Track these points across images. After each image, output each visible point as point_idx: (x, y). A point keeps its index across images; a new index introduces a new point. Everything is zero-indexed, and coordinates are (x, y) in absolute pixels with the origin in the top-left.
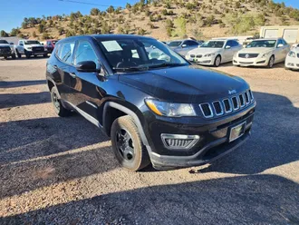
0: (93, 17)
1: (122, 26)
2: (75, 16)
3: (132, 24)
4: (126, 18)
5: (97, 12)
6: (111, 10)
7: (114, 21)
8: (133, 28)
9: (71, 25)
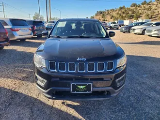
0: (131, 8)
1: (149, 13)
2: (121, 8)
3: (156, 11)
4: (154, 7)
5: (135, 5)
6: (144, 3)
7: (144, 10)
8: (157, 13)
9: (118, 13)
